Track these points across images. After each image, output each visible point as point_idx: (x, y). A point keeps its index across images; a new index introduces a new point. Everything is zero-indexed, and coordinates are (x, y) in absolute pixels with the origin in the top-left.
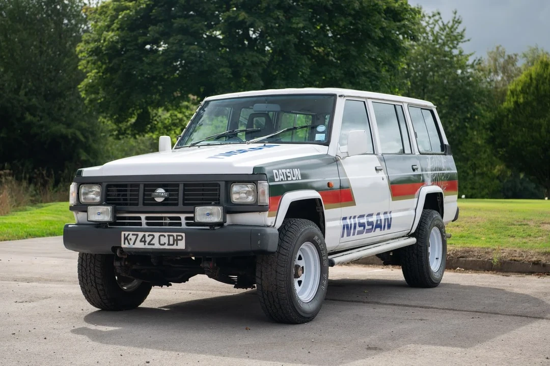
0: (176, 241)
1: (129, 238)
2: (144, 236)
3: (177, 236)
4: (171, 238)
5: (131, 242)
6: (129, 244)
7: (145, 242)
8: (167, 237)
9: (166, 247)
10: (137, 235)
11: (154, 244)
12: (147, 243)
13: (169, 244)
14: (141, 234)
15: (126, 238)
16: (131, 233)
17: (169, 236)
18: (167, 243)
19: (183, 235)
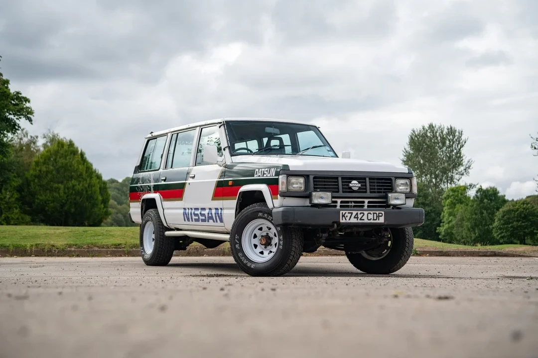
0: (378, 217)
1: (345, 215)
2: (357, 214)
3: (379, 213)
4: (375, 215)
5: (348, 219)
6: (346, 220)
7: (357, 218)
8: (372, 214)
9: (372, 221)
10: (352, 213)
11: (364, 220)
12: (359, 219)
13: (374, 220)
14: (354, 213)
15: (343, 216)
16: (347, 212)
17: (374, 213)
18: (372, 218)
19: (383, 213)
